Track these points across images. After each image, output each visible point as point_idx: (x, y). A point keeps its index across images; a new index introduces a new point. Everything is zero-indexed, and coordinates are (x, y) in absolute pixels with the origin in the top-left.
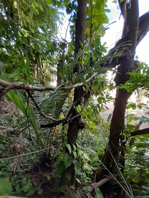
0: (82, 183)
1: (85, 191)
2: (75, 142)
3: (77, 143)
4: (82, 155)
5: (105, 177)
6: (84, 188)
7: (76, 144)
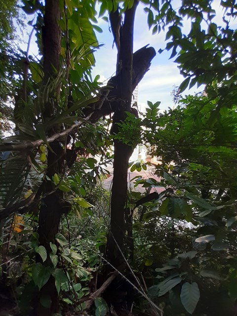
0: (73, 302)
1: (80, 311)
2: (55, 238)
3: (58, 240)
4: (69, 256)
5: (110, 275)
6: (77, 308)
7: (56, 241)
